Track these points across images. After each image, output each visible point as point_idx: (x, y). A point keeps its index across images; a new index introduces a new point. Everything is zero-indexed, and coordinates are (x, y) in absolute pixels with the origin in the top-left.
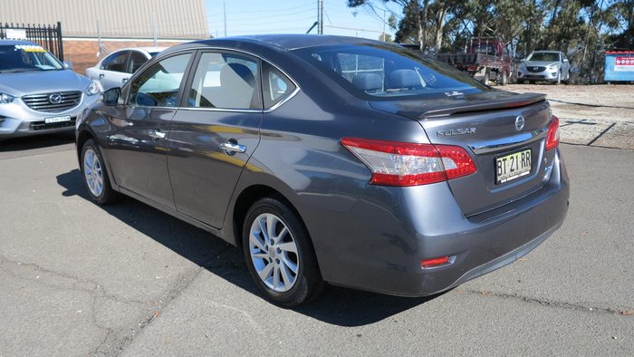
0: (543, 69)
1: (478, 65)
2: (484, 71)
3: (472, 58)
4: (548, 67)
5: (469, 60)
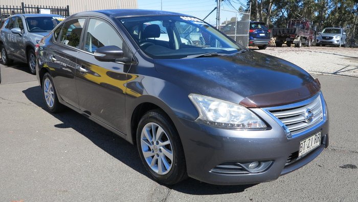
0: (332, 38)
1: (296, 35)
2: (299, 38)
3: (293, 31)
4: (334, 37)
5: (291, 32)
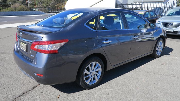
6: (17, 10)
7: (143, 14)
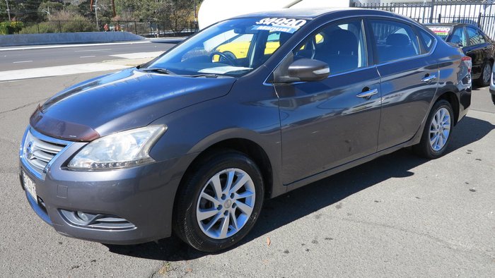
6: (63, 30)
7: (447, 34)
